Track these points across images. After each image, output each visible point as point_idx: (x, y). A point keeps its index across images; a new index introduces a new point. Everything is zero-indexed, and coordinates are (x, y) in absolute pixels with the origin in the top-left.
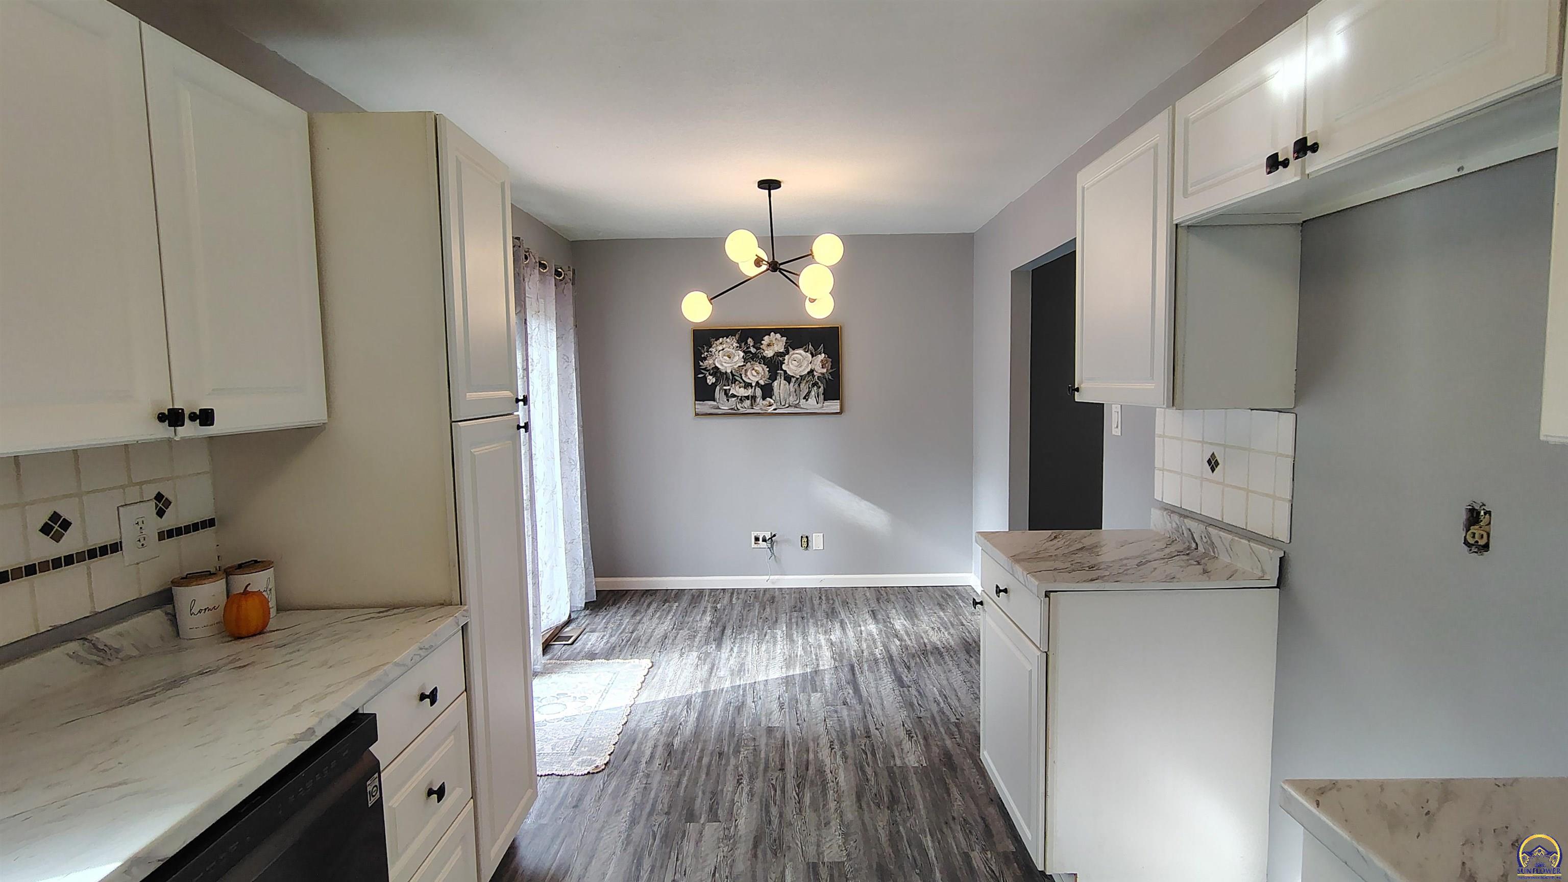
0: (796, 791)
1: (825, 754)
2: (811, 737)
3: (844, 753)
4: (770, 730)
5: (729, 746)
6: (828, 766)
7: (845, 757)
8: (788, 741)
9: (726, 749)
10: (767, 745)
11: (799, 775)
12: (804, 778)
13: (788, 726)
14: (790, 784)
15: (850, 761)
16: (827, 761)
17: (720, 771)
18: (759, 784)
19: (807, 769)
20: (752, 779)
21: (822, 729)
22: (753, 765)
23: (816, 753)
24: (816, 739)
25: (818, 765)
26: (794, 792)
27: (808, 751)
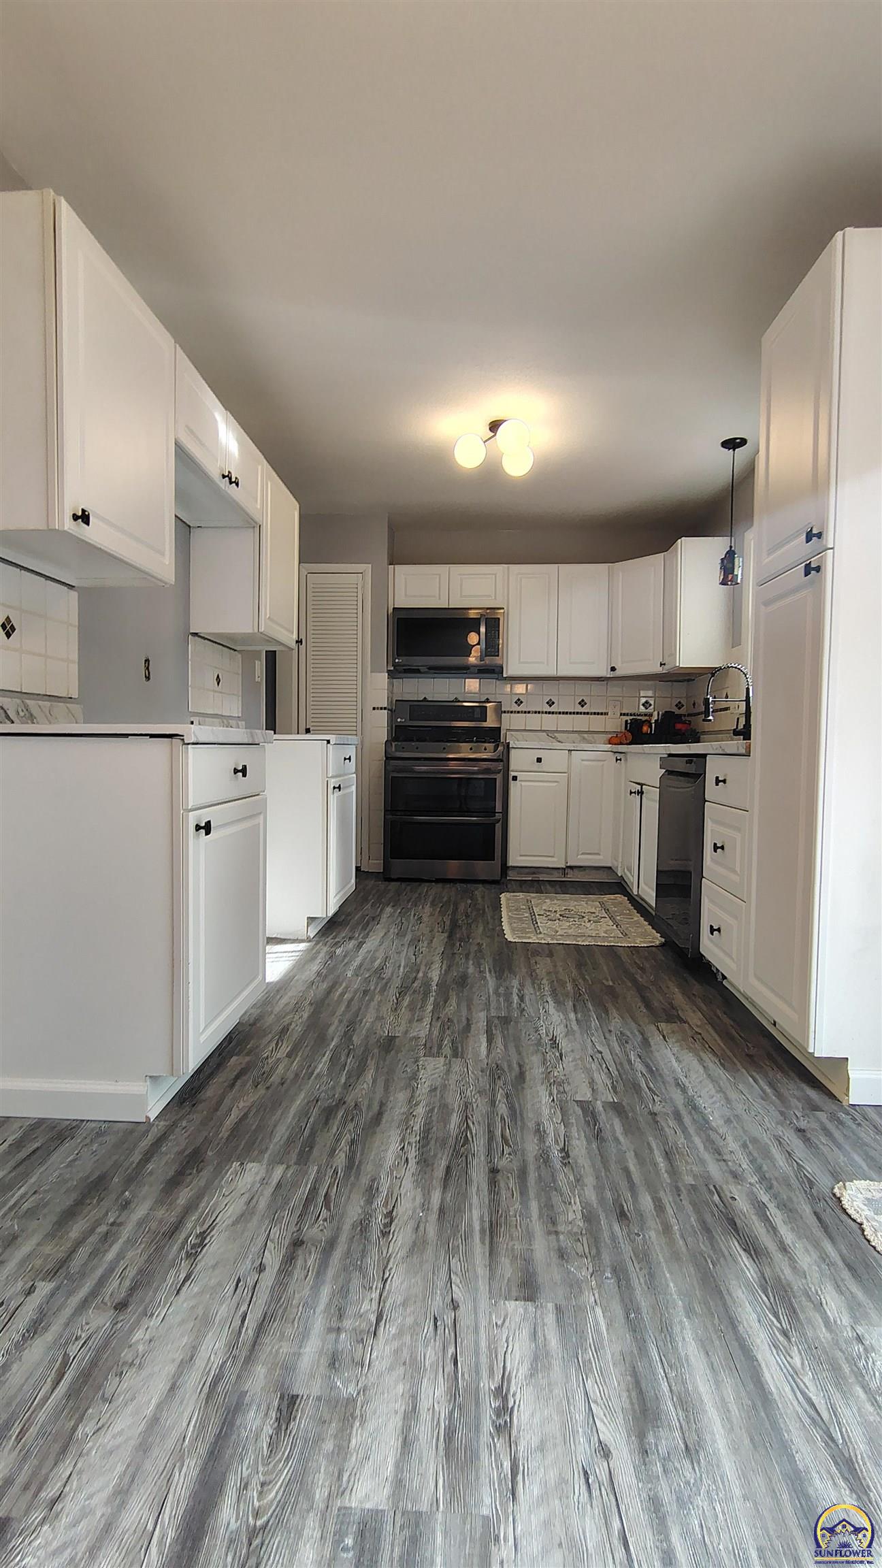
0: (471, 1133)
1: (409, 1200)
2: (430, 1252)
3: (370, 1202)
4: (528, 1289)
5: (613, 1237)
6: (409, 1174)
7: (371, 1192)
8: (483, 1242)
9: (616, 1227)
10: (529, 1236)
11: (464, 1158)
12: (456, 1153)
13: (484, 1303)
14: (479, 1145)
15: (365, 1181)
16: (408, 1183)
17: (606, 1175)
18: (531, 1147)
19: (448, 1169)
20: (544, 1157)
21: (399, 1282)
22: (548, 1187)
23: (425, 1207)
24: (417, 1246)
25: (427, 1176)
26: (474, 1132)
27: (442, 1211)
